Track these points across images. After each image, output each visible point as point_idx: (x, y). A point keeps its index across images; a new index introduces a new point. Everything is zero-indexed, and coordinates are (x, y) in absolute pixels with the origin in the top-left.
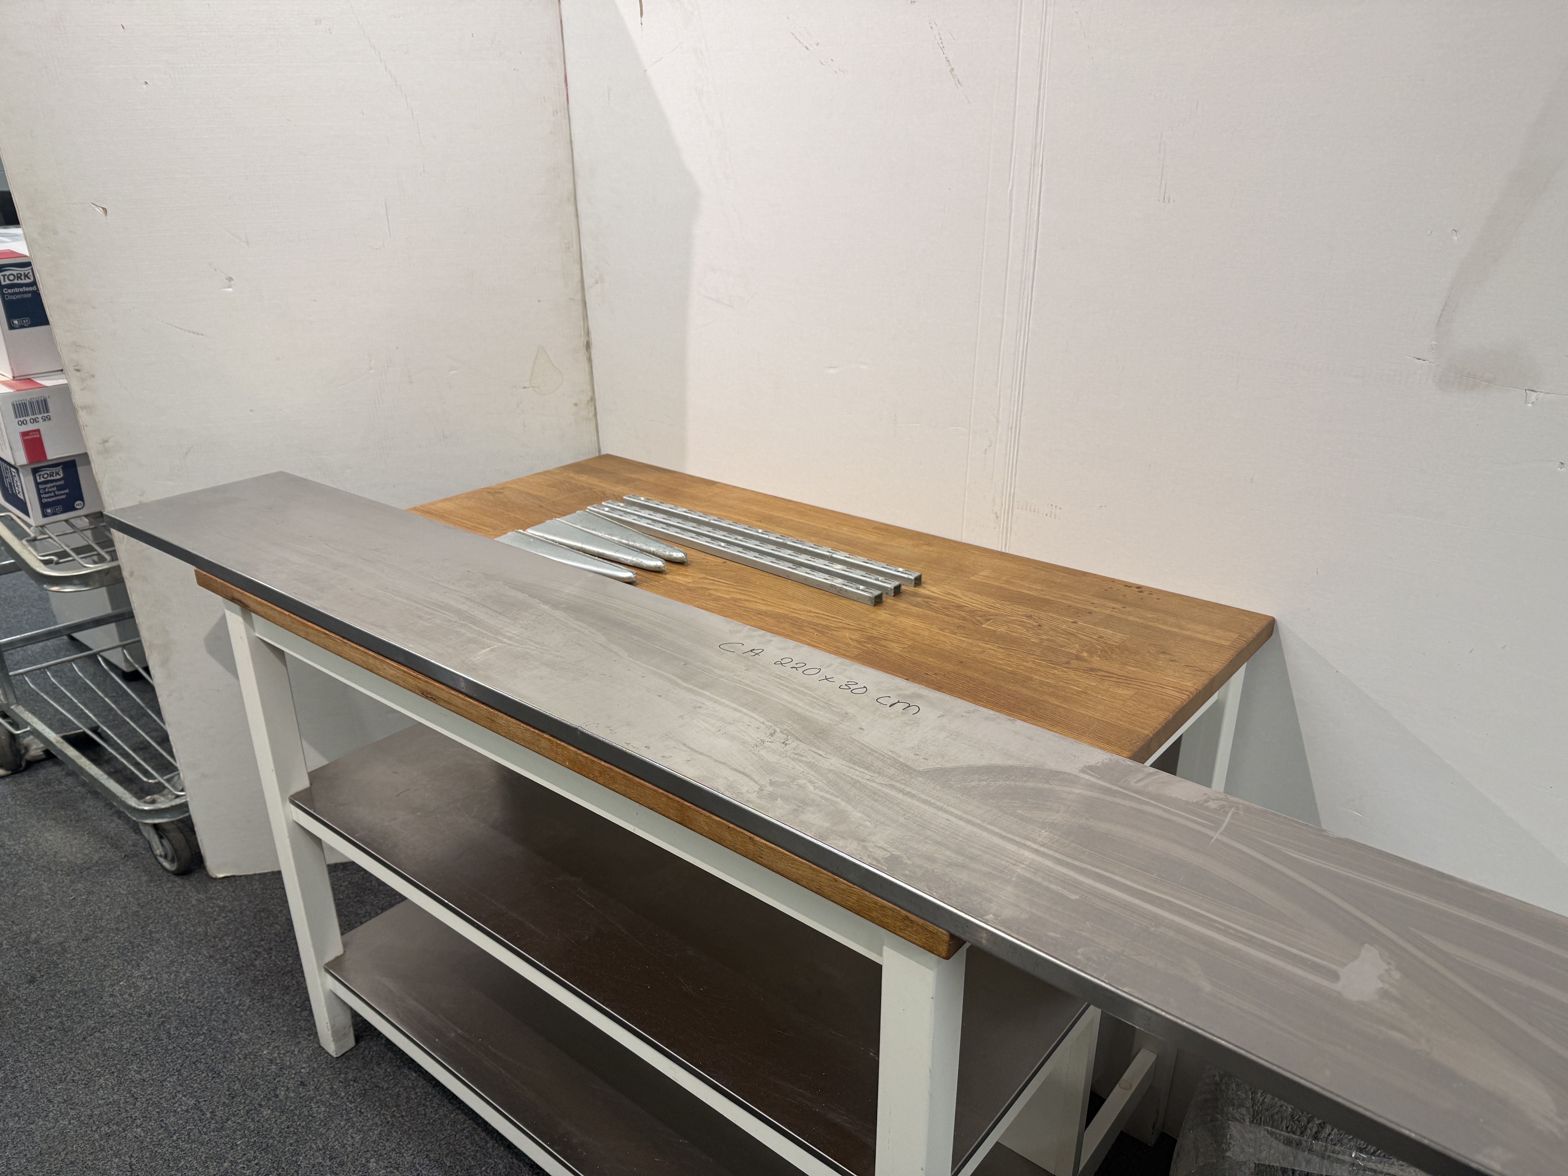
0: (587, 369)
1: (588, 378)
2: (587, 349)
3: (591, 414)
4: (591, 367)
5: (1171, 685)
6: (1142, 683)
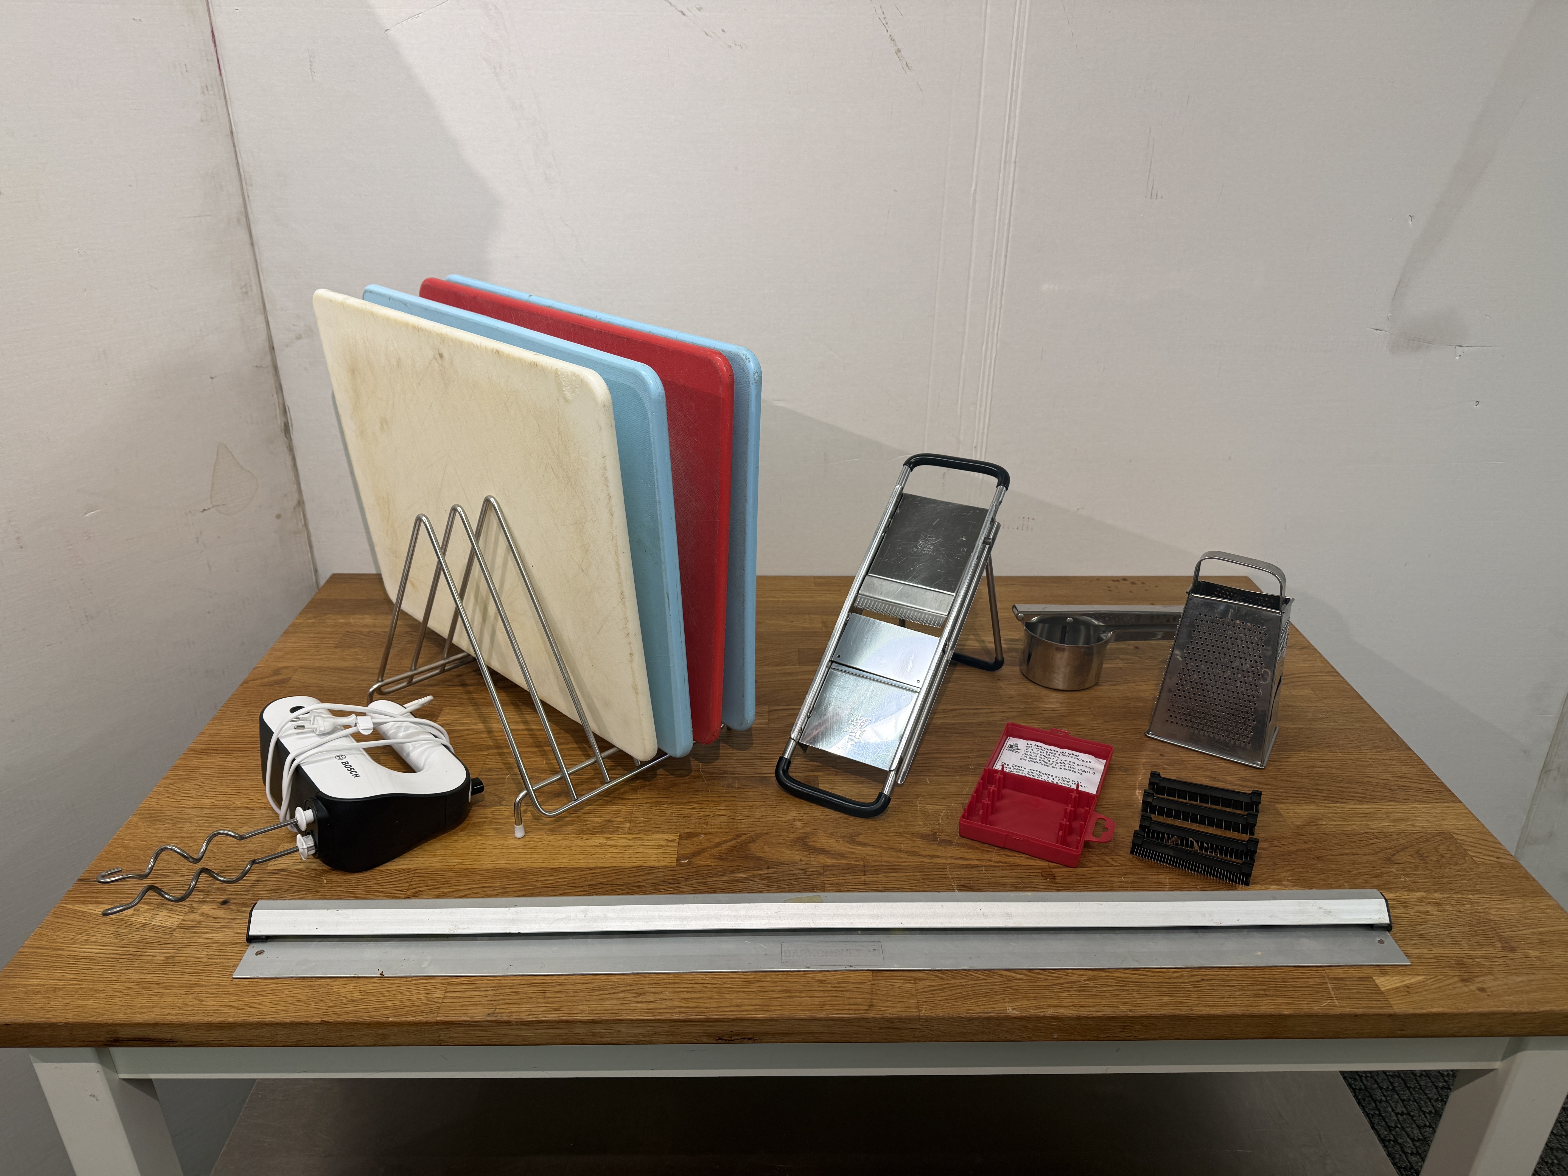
1: (291, 474)
2: (285, 434)
3: (300, 524)
4: (294, 459)
5: (1316, 671)
6: (1297, 677)
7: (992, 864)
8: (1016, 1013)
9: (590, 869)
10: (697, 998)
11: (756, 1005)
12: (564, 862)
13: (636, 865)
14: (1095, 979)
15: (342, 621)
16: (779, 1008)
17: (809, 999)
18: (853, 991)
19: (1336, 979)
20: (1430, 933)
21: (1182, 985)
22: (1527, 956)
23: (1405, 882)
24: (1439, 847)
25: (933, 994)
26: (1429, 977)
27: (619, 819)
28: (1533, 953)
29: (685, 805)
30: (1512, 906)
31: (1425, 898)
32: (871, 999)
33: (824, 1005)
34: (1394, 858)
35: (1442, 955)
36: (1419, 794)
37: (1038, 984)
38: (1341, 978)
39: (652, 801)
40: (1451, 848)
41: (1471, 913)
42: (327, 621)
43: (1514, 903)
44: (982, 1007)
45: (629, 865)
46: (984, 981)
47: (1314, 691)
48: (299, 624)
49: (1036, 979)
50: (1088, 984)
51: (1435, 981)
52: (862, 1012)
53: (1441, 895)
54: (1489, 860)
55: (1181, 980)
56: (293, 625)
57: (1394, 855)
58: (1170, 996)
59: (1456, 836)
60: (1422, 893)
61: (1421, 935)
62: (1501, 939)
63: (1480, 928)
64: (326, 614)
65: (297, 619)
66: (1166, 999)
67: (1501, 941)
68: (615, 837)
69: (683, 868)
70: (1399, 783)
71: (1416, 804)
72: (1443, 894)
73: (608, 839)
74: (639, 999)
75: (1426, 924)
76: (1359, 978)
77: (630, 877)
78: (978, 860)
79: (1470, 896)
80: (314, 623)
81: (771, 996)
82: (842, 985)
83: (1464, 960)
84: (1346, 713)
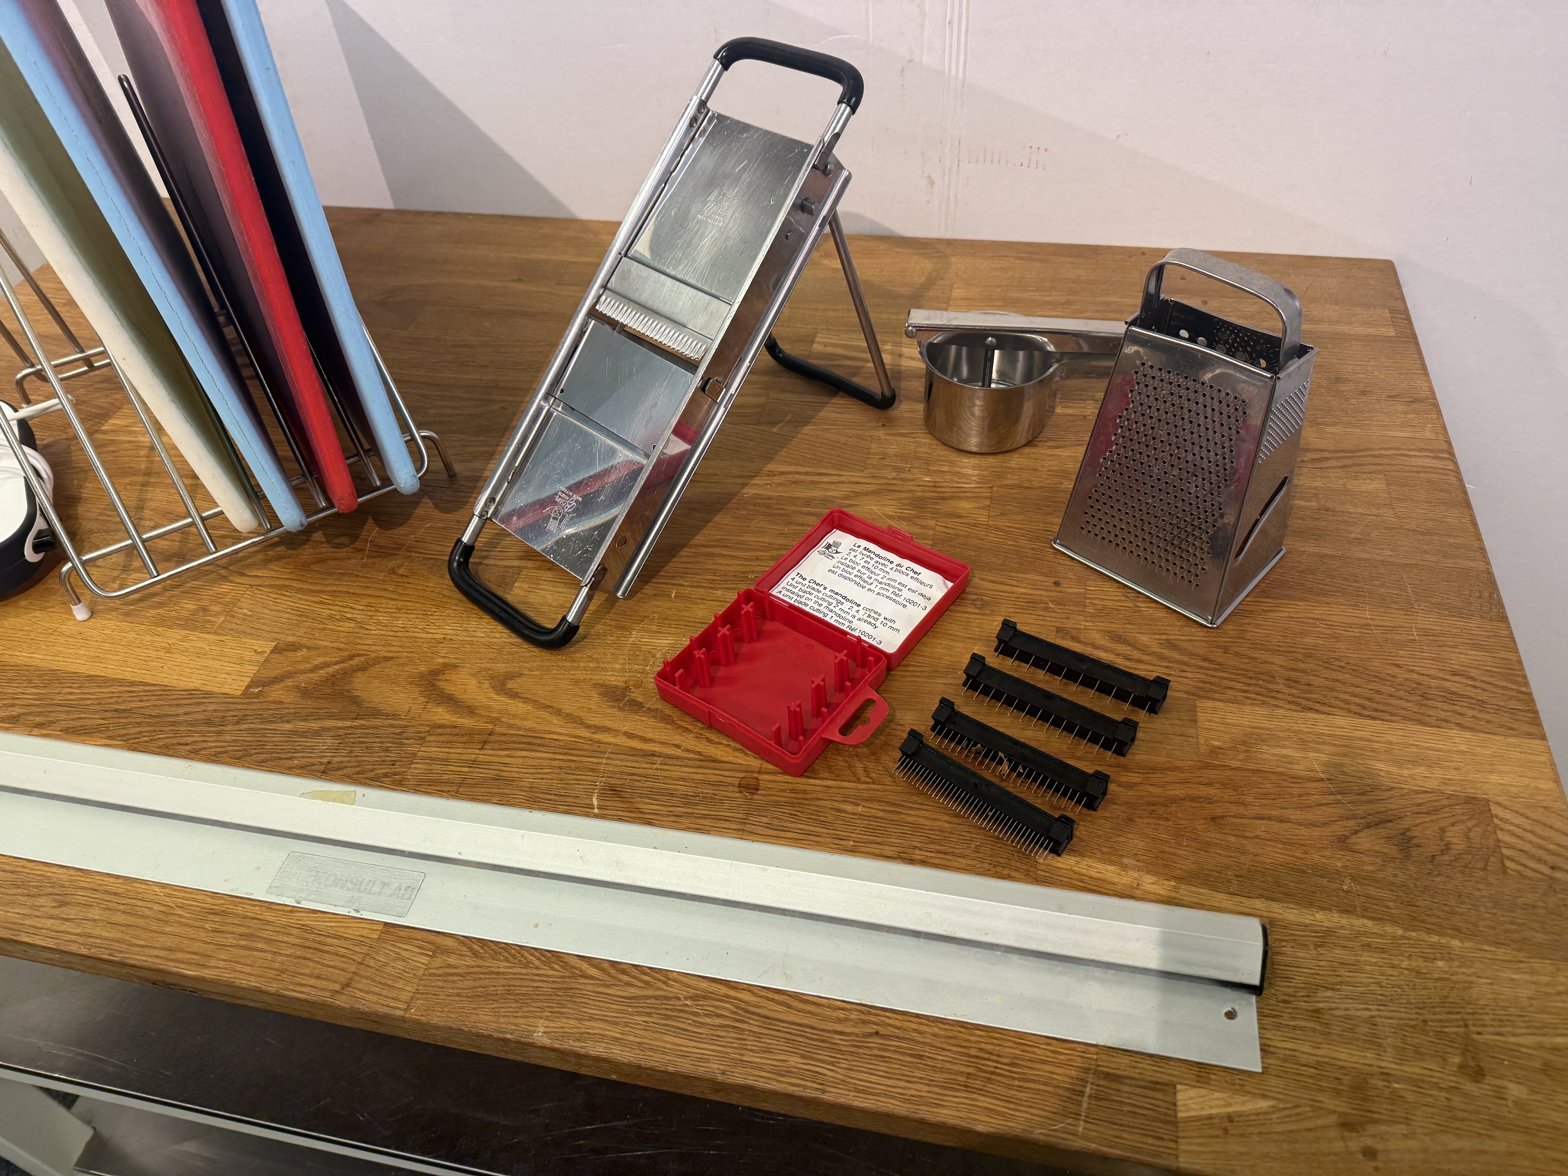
5: (1413, 447)
6: (1374, 456)
7: (679, 752)
8: (547, 1042)
9: (133, 683)
10: (126, 926)
11: (195, 954)
12: (110, 670)
13: (191, 686)
14: (705, 998)
16: (222, 964)
17: (269, 956)
18: (337, 955)
19: (1107, 1076)
20: (1336, 1009)
21: (837, 1037)
22: (1500, 1094)
23: (1347, 892)
24: (1450, 829)
25: (445, 981)
26: (1281, 1106)
27: (216, 608)
28: (1516, 1091)
29: (313, 596)
30: (1527, 977)
31: (1365, 934)
32: (354, 973)
33: (283, 972)
34: (1354, 839)
35: (1333, 1061)
36: (1470, 713)
37: (610, 991)
38: (1118, 1076)
39: (276, 583)
40: (1472, 835)
41: (1438, 979)
43: (1533, 972)
44: (502, 1020)
45: (182, 685)
46: (535, 971)
47: (1388, 484)
49: (613, 982)
50: (687, 1005)
51: (1289, 1116)
52: (328, 994)
53: (1400, 932)
54: (1534, 870)
55: (839, 1028)
57: (1356, 832)
58: (803, 1057)
59: (1495, 810)
60: (1366, 921)
61: (1317, 1011)
62: (1468, 1047)
63: (1438, 1017)
66: (795, 1061)
67: (1465, 1051)
68: (194, 635)
69: (247, 700)
70: (1447, 684)
71: (1455, 732)
72: (1406, 929)
73: (185, 639)
74: (56, 912)
75: (1338, 990)
76: (1150, 1082)
77: (171, 705)
78: (661, 743)
79: (1455, 943)
81: (224, 941)
82: (329, 940)
83: (1372, 1081)
84: (1423, 534)
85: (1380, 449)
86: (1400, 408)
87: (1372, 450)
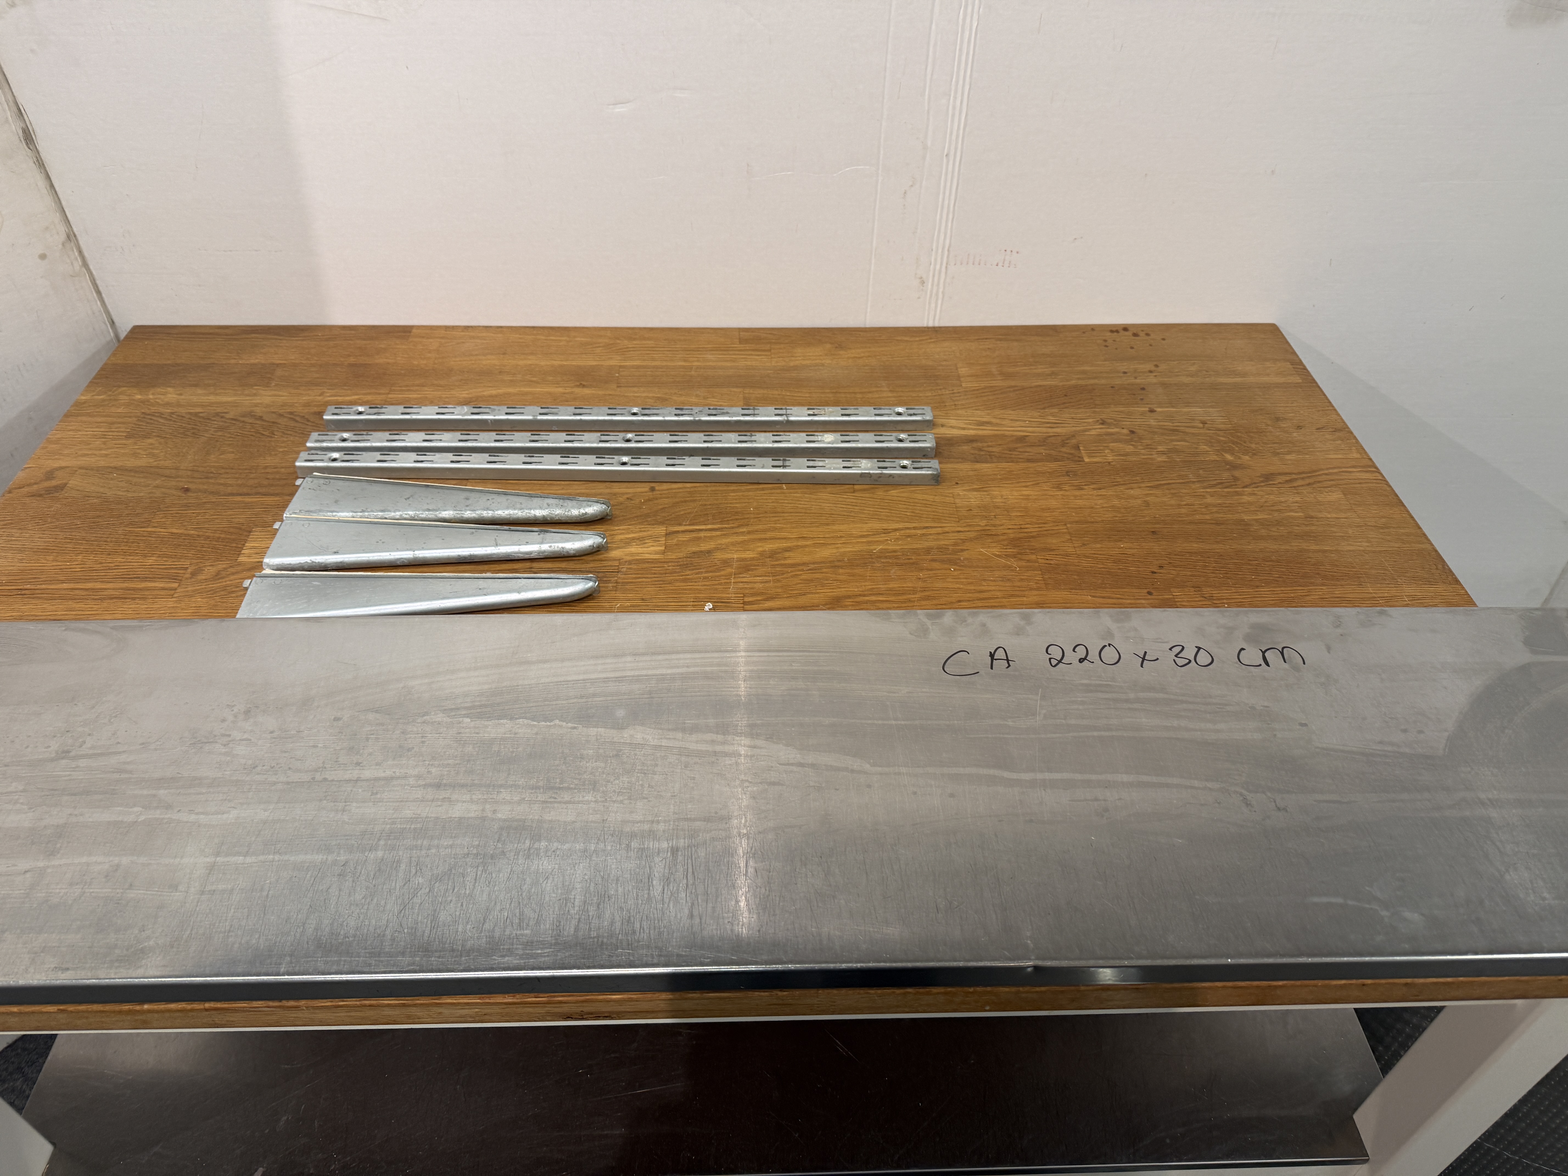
0: (41, 183)
1: (49, 201)
2: (27, 144)
3: (78, 264)
4: (48, 177)
5: (1350, 465)
6: (1326, 474)
15: (139, 397)
42: (122, 397)
48: (84, 403)
56: (78, 404)
64: (119, 387)
65: (82, 395)
80: (103, 400)
84: (1382, 528)
85: (1327, 469)
86: (1328, 436)
87: (1322, 470)
